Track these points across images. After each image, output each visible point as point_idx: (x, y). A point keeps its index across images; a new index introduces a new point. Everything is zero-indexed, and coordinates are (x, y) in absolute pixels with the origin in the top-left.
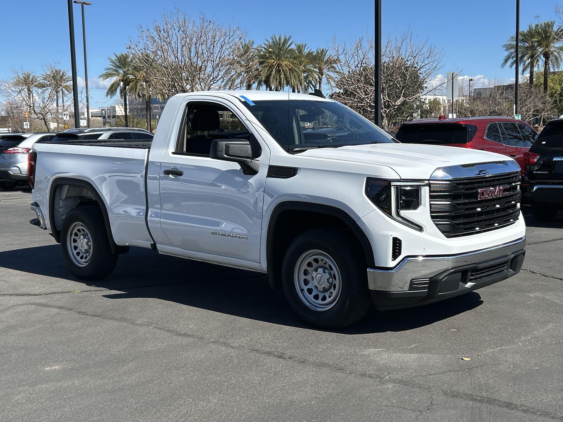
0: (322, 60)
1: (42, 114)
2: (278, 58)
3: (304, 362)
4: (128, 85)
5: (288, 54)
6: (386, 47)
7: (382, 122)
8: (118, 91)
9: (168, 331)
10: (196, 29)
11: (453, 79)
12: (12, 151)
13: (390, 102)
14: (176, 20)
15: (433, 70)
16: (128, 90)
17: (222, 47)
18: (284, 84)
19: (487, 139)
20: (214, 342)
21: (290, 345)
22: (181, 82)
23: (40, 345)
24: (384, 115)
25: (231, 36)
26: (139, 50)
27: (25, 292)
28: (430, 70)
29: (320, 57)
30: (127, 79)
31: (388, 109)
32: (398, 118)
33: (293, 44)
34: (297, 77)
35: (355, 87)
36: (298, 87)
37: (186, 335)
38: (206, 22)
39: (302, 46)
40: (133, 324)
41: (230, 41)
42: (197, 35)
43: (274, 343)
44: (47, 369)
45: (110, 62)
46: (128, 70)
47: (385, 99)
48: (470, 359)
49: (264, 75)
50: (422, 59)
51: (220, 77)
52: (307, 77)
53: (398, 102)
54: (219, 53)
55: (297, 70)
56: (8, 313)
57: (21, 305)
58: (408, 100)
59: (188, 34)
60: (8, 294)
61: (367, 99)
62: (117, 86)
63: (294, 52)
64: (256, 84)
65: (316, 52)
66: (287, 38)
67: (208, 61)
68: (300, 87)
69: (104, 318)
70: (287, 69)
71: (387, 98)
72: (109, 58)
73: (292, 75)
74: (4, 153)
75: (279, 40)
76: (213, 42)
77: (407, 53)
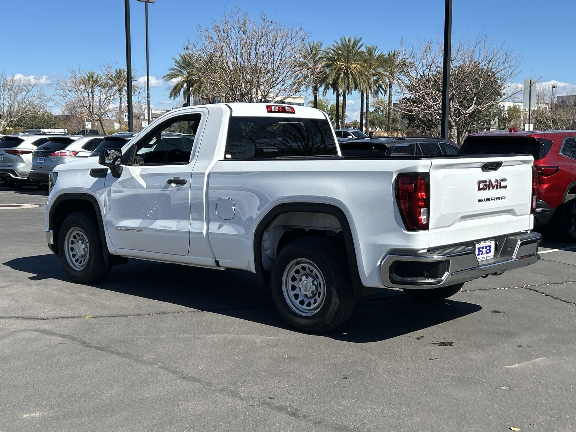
0: (394, 64)
1: (98, 115)
2: (346, 60)
3: (319, 423)
4: (192, 86)
5: (358, 57)
6: (457, 51)
7: (451, 131)
8: (182, 92)
9: (173, 372)
10: (256, 30)
11: (530, 87)
12: (60, 154)
13: (461, 110)
14: (236, 20)
15: (509, 77)
16: (191, 92)
17: (283, 48)
18: (352, 87)
19: (562, 155)
20: (222, 390)
21: (308, 399)
22: (239, 85)
23: (28, 383)
24: (454, 124)
25: (293, 37)
26: (197, 51)
27: (31, 315)
28: (506, 76)
29: (392, 60)
30: (190, 80)
31: (458, 118)
32: (473, 126)
33: (364, 46)
34: (366, 81)
35: (423, 92)
36: (367, 91)
37: (192, 379)
38: (267, 22)
39: (373, 48)
40: (137, 361)
41: (292, 42)
42: (257, 36)
43: (290, 395)
44: (25, 416)
45: (175, 62)
46: (193, 71)
47: (455, 106)
48: (520, 429)
49: (332, 78)
50: (497, 64)
51: (280, 79)
52: (376, 80)
53: (470, 111)
54: (280, 55)
55: (367, 73)
56: (6, 341)
57: (25, 330)
58: (480, 108)
59: (249, 35)
60: (14, 317)
61: (435, 107)
62: (180, 87)
63: (364, 55)
64: (323, 87)
65: (387, 55)
66: (357, 39)
67: (268, 63)
68: (369, 91)
69: (107, 352)
70: (356, 71)
71: (457, 106)
72: (173, 59)
73: (361, 78)
74: (51, 156)
75: (349, 42)
76: (273, 43)
77: (480, 57)
